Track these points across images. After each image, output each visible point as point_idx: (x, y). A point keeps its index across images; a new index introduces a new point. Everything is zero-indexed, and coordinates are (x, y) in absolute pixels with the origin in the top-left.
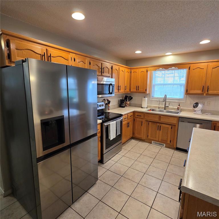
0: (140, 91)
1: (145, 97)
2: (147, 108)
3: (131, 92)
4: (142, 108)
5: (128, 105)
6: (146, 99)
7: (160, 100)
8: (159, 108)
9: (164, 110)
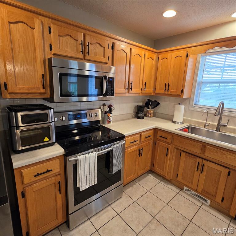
0: (171, 92)
1: (179, 104)
2: (182, 123)
3: (156, 94)
4: (173, 122)
5: (150, 116)
6: (183, 107)
7: (209, 111)
8: (205, 126)
9: (216, 131)
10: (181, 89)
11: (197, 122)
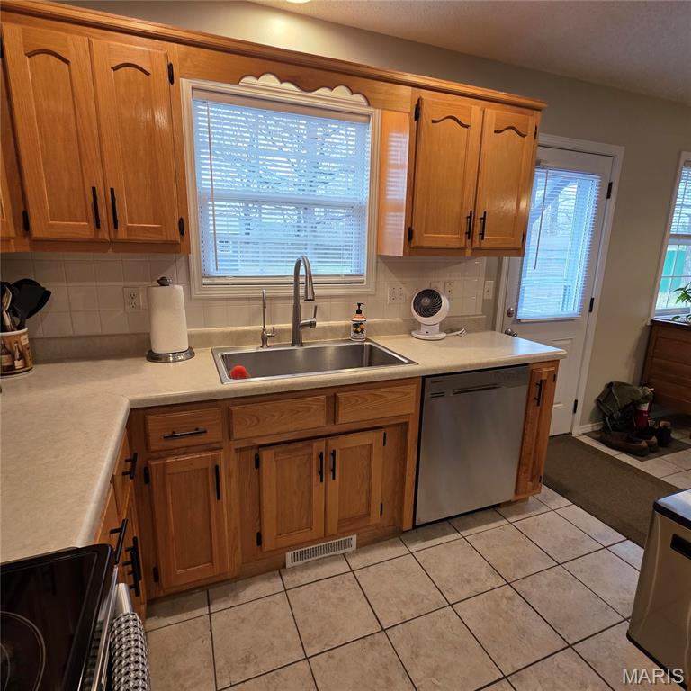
0: (130, 230)
1: (163, 282)
4: (154, 357)
8: (264, 340)
9: (293, 345)
10: (177, 220)
11: (231, 333)
